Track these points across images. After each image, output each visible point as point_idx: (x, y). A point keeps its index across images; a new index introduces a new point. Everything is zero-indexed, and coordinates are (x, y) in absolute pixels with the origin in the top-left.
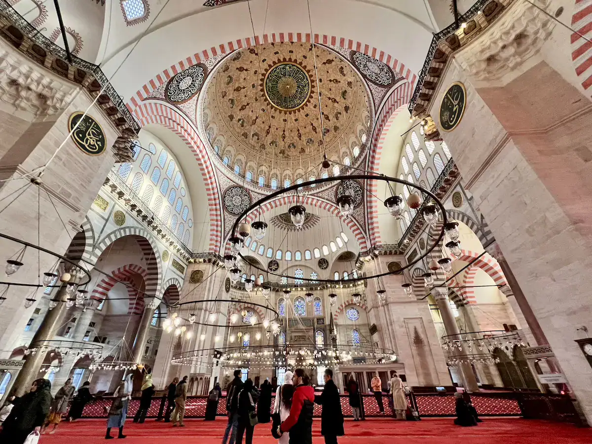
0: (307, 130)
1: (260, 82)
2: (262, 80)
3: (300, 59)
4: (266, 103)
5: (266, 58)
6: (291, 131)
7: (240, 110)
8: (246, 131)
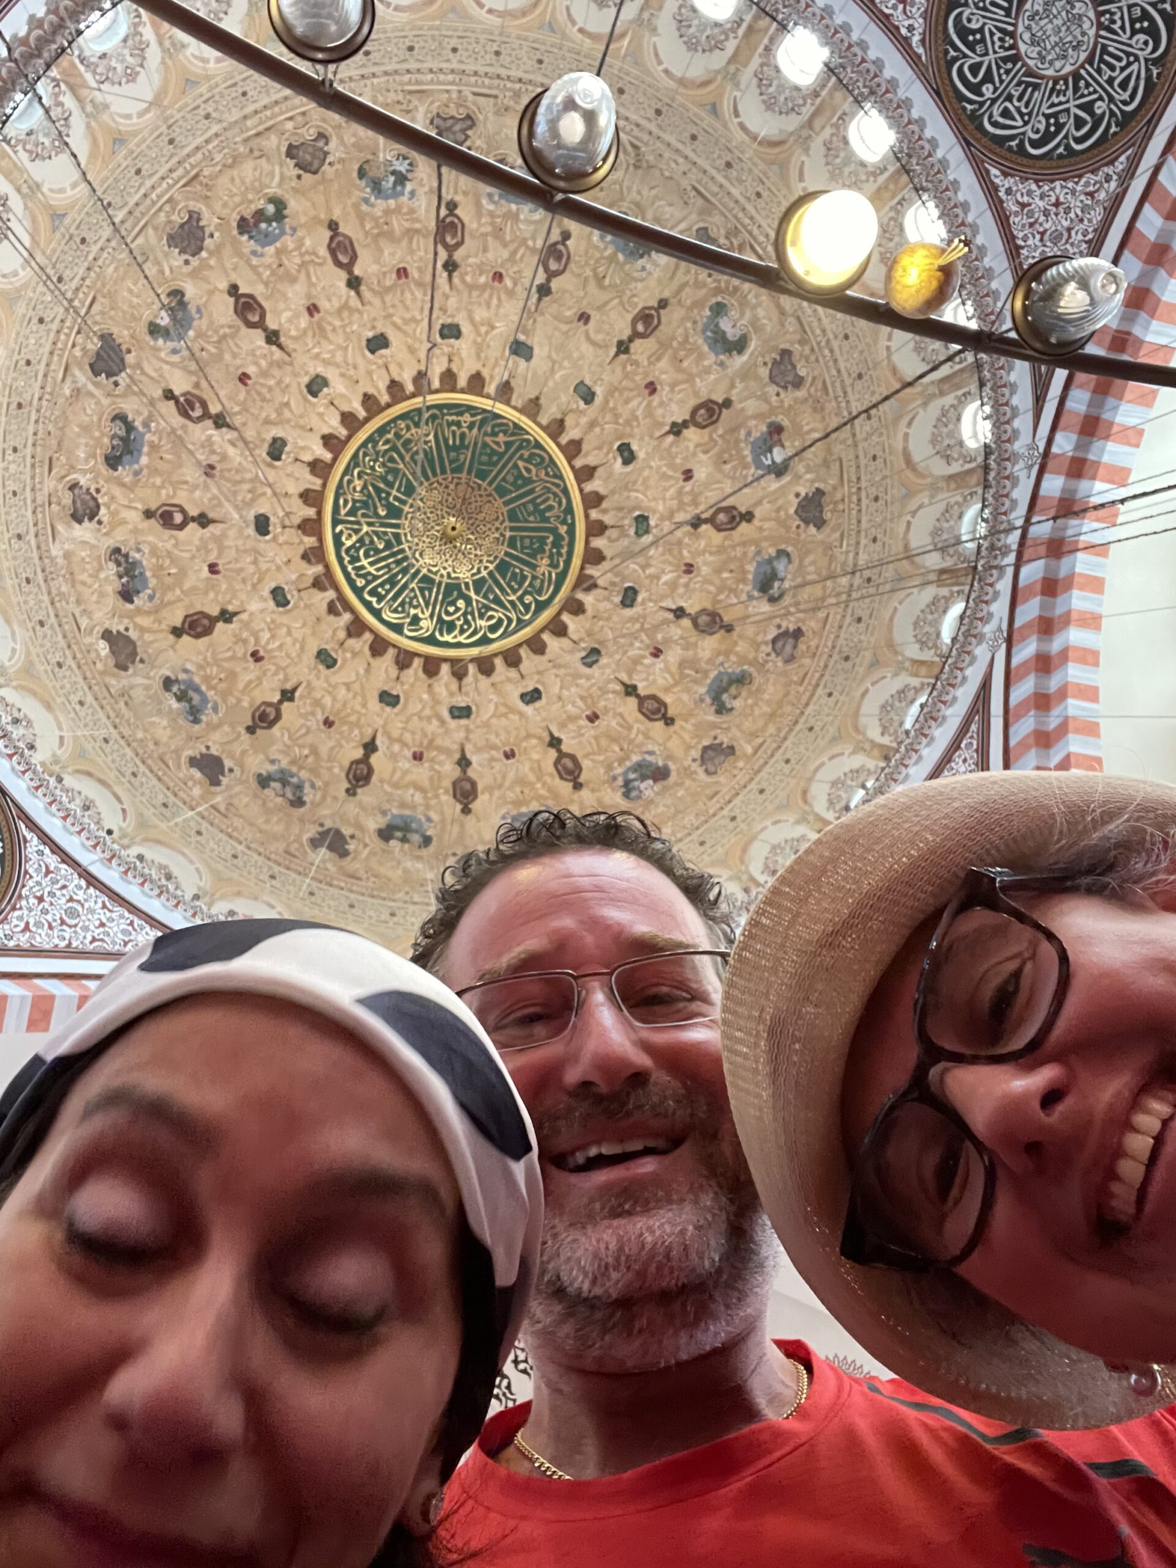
0: (393, 255)
1: (588, 599)
2: (576, 608)
3: (355, 654)
4: (594, 485)
5: (521, 705)
6: (498, 277)
7: (748, 517)
8: (772, 389)
